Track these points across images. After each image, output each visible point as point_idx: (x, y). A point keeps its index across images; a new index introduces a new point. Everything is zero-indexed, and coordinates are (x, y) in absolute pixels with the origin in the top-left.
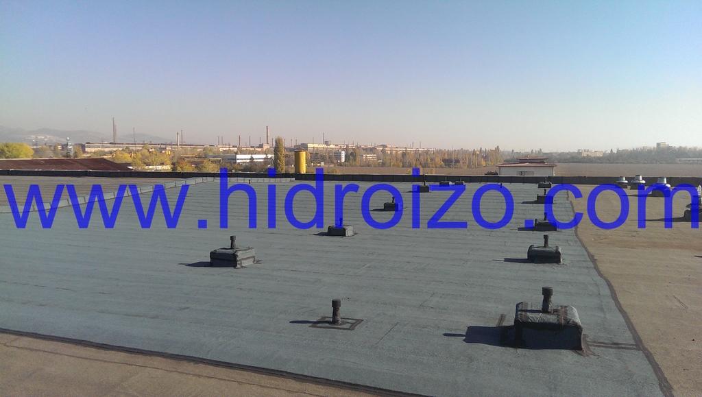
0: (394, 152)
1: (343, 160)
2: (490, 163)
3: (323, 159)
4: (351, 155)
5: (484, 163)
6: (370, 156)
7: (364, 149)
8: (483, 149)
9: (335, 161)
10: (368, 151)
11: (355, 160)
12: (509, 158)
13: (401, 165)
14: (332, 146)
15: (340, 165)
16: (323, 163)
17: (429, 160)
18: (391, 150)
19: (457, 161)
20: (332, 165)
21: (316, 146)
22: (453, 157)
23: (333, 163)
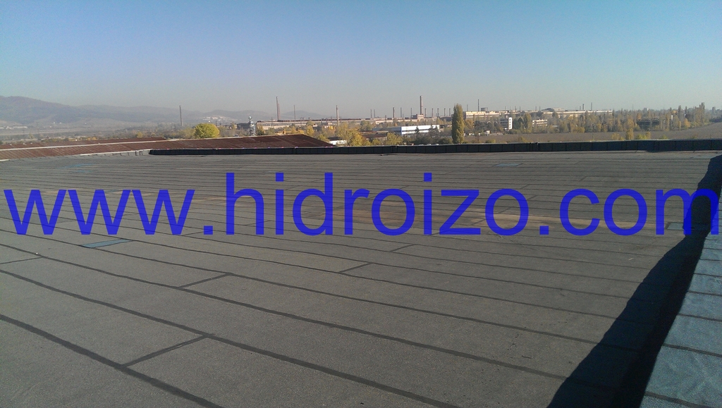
0: (565, 116)
1: (510, 127)
2: (695, 123)
3: (488, 127)
4: (522, 121)
5: (688, 124)
6: (540, 122)
7: (529, 114)
8: (683, 108)
9: (501, 129)
10: (535, 116)
12: (715, 117)
13: (584, 130)
14: (492, 113)
15: (510, 132)
16: (488, 132)
17: (619, 122)
18: (560, 114)
19: (656, 123)
20: (499, 134)
21: (476, 113)
22: (649, 117)
23: (500, 131)
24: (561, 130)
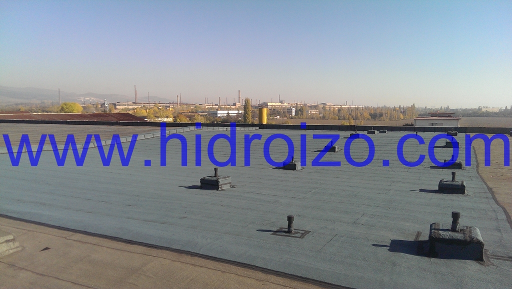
0: (332, 109)
1: (294, 114)
2: (407, 117)
3: (279, 113)
4: (300, 111)
5: (402, 117)
6: (314, 112)
7: (309, 107)
8: (402, 106)
9: (288, 115)
10: (313, 107)
11: (302, 114)
12: (422, 113)
13: (337, 118)
14: (286, 104)
15: (292, 118)
16: (279, 117)
17: (359, 114)
18: (329, 107)
19: (381, 115)
20: (286, 118)
21: (274, 104)
22: (378, 112)
23: (286, 117)
24: (324, 117)
